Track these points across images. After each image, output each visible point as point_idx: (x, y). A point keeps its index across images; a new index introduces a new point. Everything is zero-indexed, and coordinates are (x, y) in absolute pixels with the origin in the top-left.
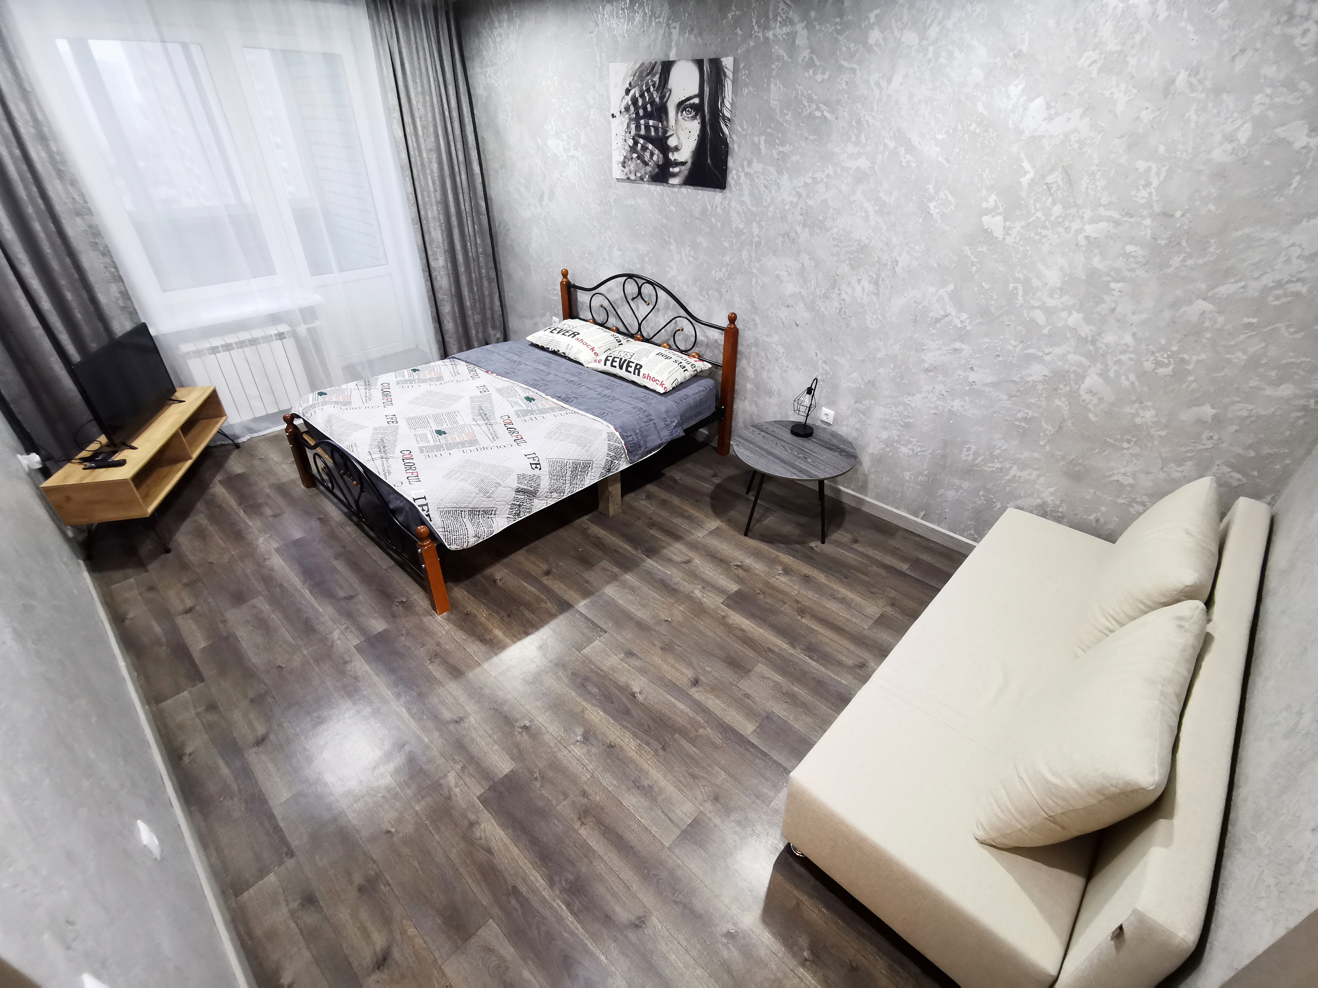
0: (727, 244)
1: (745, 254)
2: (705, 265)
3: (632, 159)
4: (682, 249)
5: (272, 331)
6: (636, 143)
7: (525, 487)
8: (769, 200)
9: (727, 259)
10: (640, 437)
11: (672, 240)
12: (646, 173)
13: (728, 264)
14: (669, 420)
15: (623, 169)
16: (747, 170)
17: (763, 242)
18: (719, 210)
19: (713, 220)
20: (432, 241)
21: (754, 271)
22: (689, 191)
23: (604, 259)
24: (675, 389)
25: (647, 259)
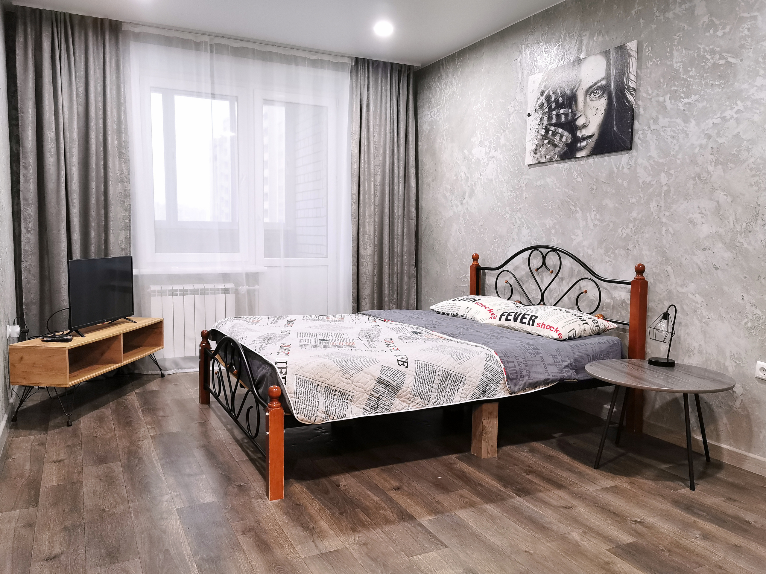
0: (634, 200)
1: (653, 205)
2: (611, 225)
3: (543, 145)
4: (588, 214)
5: (221, 286)
6: (547, 131)
7: (388, 379)
8: (677, 148)
9: (634, 214)
11: (578, 209)
13: (635, 219)
15: (535, 155)
18: (626, 170)
19: (620, 181)
21: (664, 220)
22: (596, 159)
23: (513, 239)
25: (553, 231)
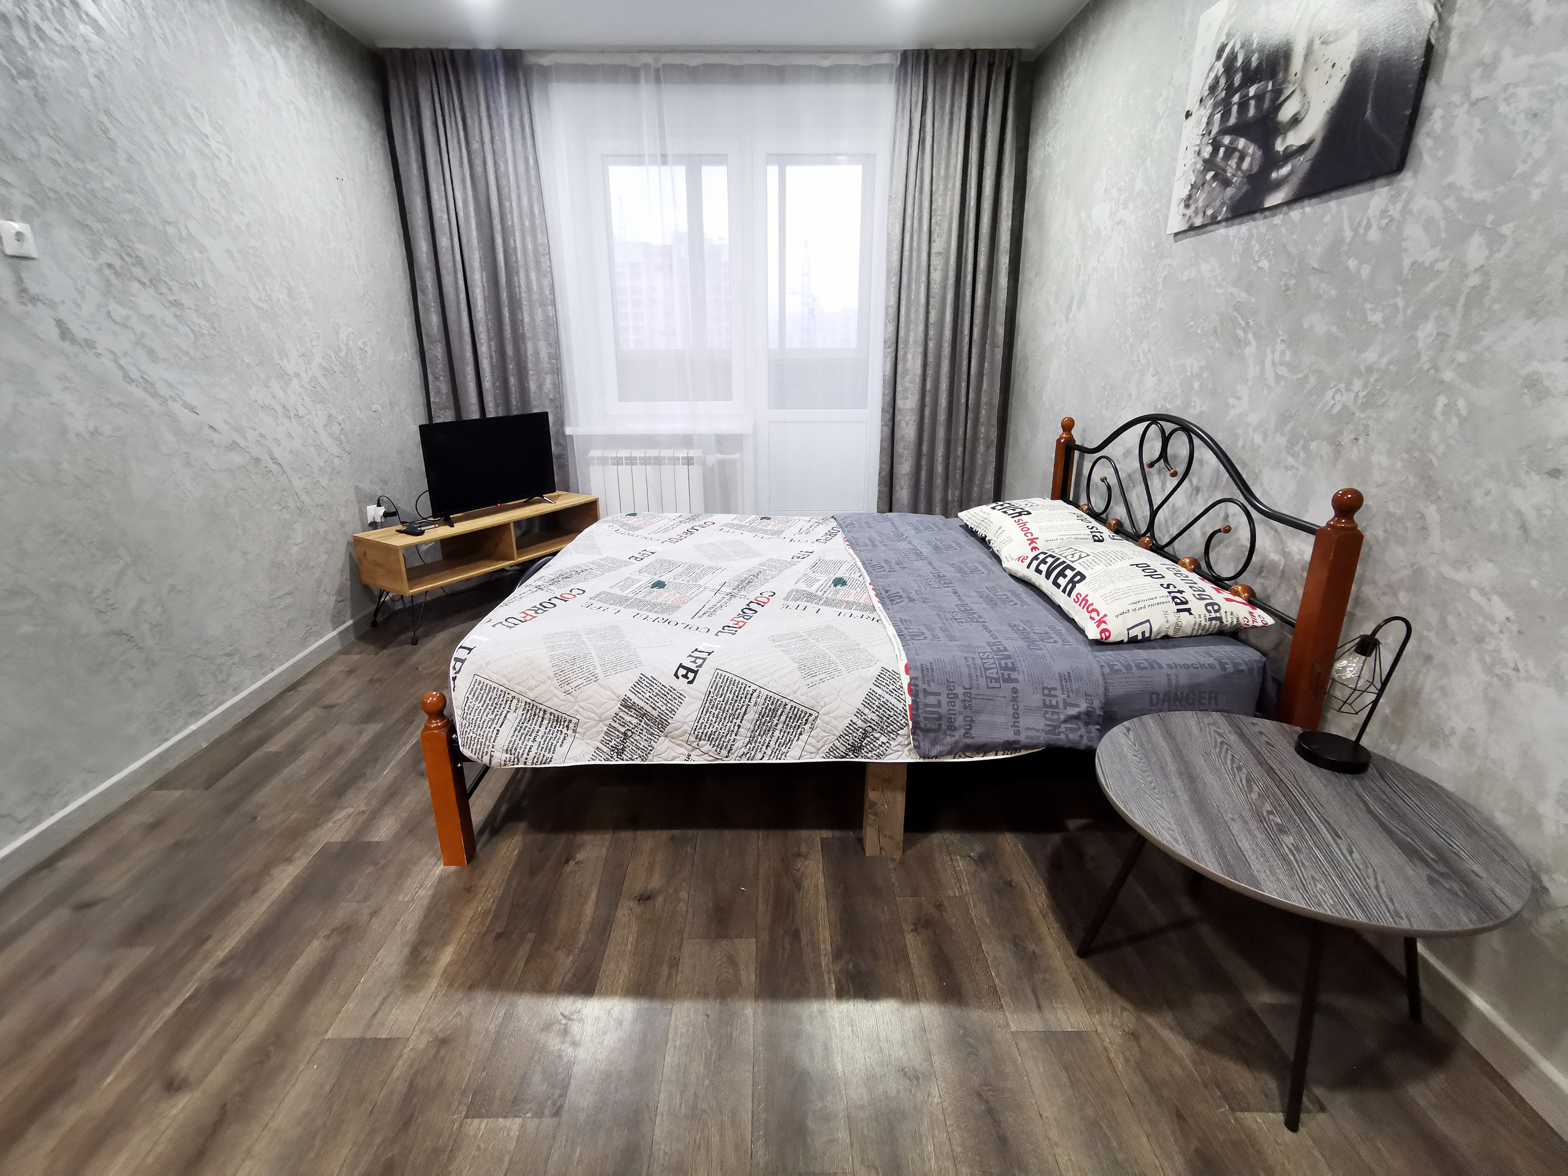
0: (1376, 317)
1: (1426, 331)
2: (1313, 380)
3: (1203, 184)
4: (1268, 350)
6: (1216, 148)
7: (642, 704)
9: (1371, 356)
10: (958, 706)
11: (1250, 336)
12: (1223, 204)
13: (1370, 369)
14: (1061, 697)
15: (1185, 211)
16: (1477, 92)
17: (1495, 285)
18: (1374, 235)
19: (1352, 264)
20: (906, 372)
21: (1448, 375)
22: (1309, 209)
23: (1130, 393)
24: (1133, 641)
25: (1196, 385)
